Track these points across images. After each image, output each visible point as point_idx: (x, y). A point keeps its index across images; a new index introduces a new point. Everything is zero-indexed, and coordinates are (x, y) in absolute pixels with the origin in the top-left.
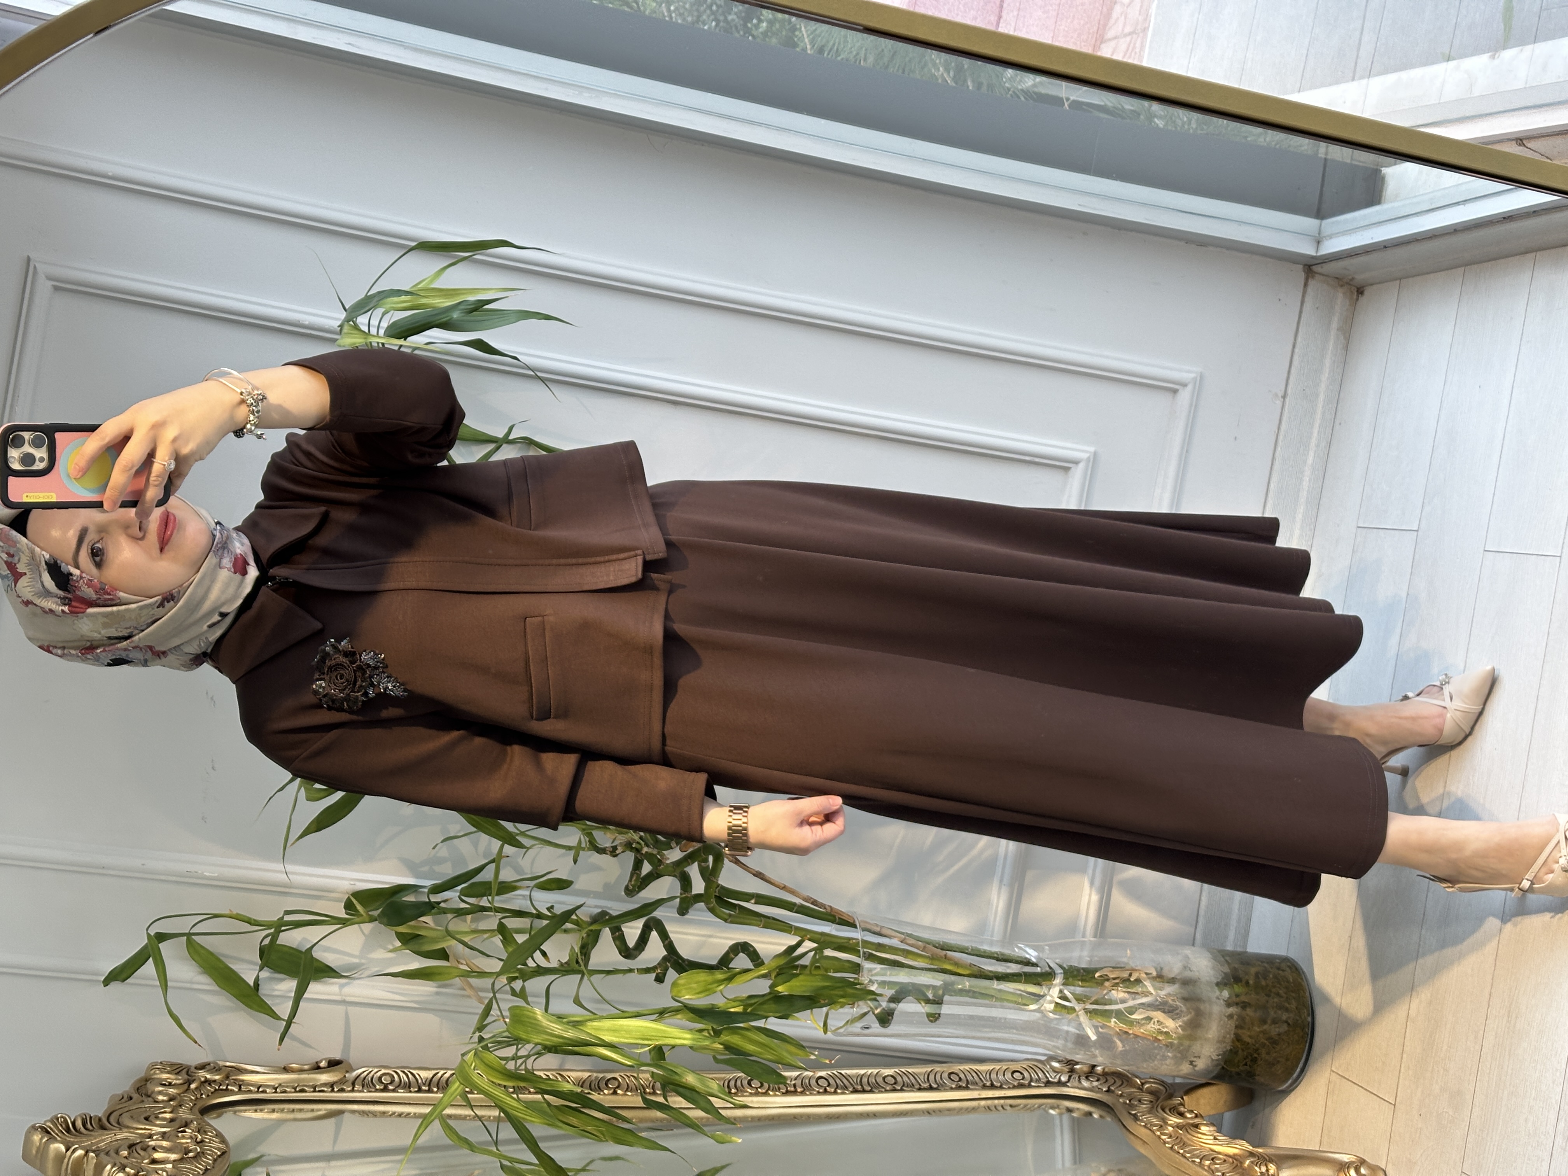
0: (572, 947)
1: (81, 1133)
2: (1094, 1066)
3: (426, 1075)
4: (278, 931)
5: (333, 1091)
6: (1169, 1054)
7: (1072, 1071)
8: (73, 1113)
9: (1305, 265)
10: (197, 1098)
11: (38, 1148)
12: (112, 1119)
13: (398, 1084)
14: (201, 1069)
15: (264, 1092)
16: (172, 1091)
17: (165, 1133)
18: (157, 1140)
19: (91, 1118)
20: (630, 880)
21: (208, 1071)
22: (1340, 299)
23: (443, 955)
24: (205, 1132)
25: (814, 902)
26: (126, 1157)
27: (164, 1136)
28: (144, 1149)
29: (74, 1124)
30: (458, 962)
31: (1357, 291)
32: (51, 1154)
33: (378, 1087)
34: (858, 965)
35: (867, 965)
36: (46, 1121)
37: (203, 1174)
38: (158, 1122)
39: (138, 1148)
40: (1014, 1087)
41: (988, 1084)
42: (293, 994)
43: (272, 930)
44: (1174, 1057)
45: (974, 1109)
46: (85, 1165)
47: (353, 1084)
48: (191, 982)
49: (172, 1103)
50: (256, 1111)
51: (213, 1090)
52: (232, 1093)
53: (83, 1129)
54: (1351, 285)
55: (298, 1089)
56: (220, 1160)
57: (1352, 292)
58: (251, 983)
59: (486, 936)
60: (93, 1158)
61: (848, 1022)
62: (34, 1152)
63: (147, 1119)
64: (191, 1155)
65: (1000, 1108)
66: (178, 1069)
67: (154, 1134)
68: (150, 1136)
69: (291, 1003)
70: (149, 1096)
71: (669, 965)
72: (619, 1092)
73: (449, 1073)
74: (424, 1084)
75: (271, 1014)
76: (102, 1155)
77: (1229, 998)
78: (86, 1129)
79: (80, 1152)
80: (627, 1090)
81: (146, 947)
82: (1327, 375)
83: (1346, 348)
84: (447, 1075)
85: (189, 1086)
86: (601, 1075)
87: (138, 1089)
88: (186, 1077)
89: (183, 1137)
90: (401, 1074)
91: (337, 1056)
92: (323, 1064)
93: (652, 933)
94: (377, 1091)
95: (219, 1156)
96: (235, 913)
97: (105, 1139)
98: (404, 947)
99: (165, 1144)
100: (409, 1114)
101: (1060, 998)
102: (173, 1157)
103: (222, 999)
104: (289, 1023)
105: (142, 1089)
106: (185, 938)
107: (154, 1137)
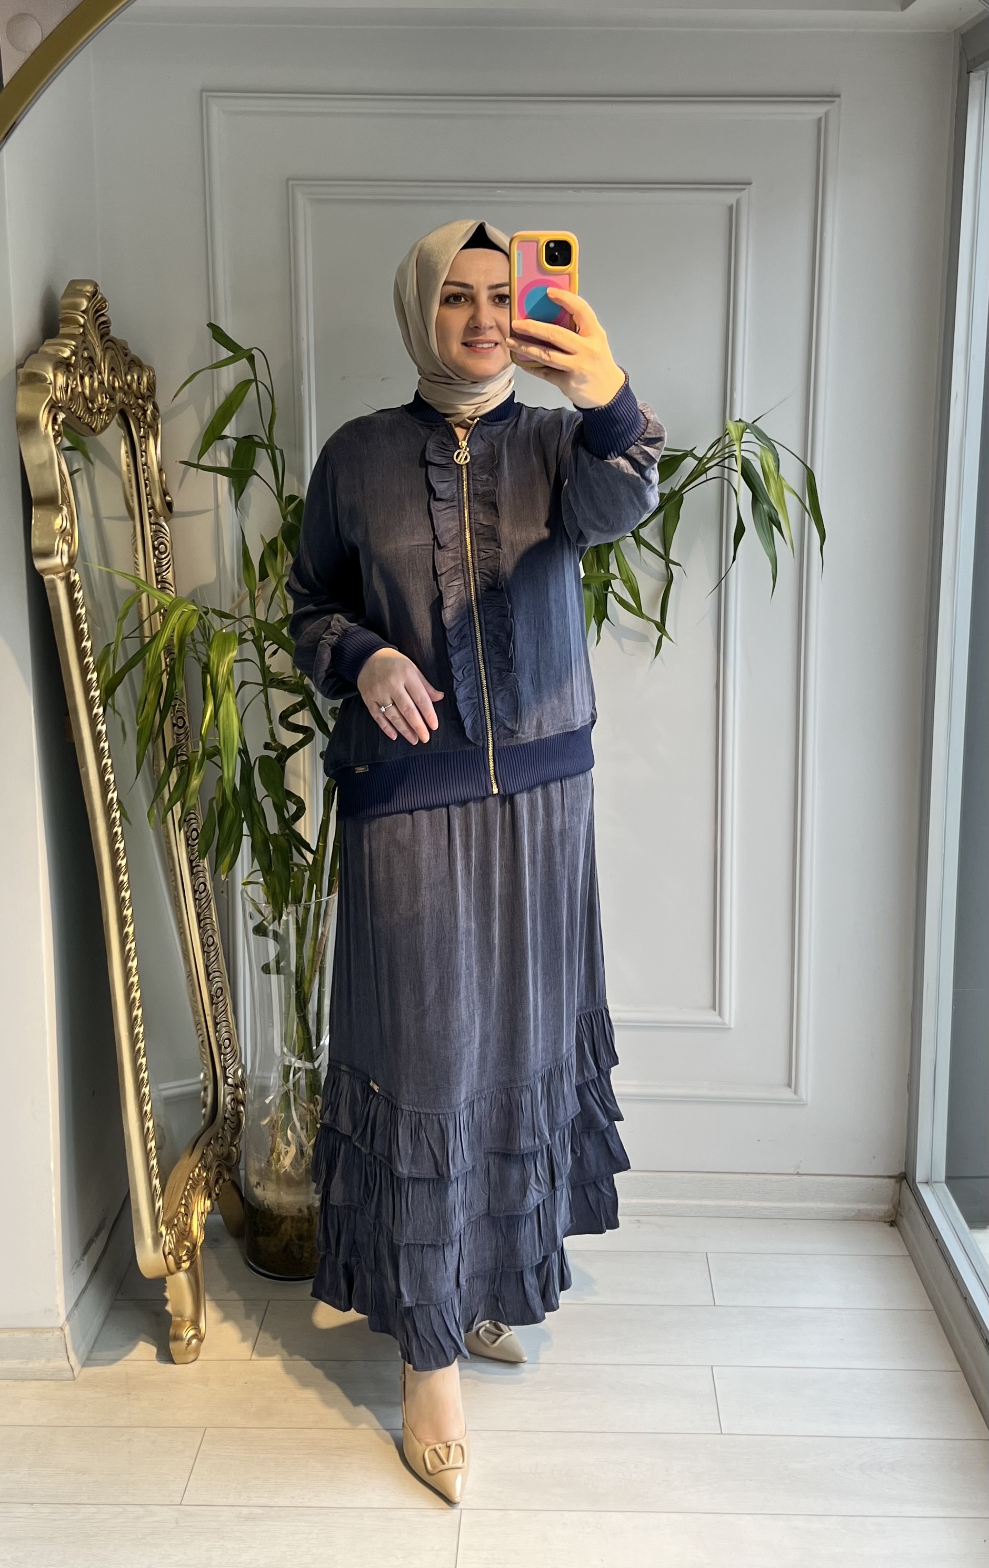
0: (283, 674)
1: (96, 321)
2: (243, 1104)
3: (169, 576)
4: (266, 447)
5: (149, 509)
6: (263, 1164)
7: (237, 1087)
8: (110, 313)
9: (907, 1174)
10: (131, 406)
11: (81, 290)
12: (109, 343)
13: (161, 558)
14: (153, 405)
15: (142, 456)
16: (135, 385)
17: (104, 384)
18: (98, 378)
19: (108, 327)
21: (152, 412)
22: (884, 1207)
23: (264, 576)
24: (107, 415)
26: (82, 356)
27: (101, 383)
28: (90, 369)
29: (103, 315)
30: (259, 589)
31: (892, 1221)
32: (78, 300)
33: (156, 543)
34: (300, 902)
36: (102, 294)
37: (77, 417)
38: (111, 378)
39: (91, 364)
40: (218, 1041)
41: (217, 1020)
42: (218, 465)
43: (267, 442)
44: (261, 1169)
45: (196, 1012)
46: (72, 326)
47: (155, 524)
48: (218, 389)
49: (126, 387)
50: (127, 452)
51: (139, 417)
52: (138, 432)
53: (99, 322)
54: (896, 1215)
55: (147, 482)
56: (88, 428)
57: (891, 1216)
58: (223, 433)
59: (282, 606)
60: (79, 331)
61: (254, 900)
62: (78, 288)
63: (113, 369)
64: (90, 405)
65: (200, 1032)
66: (152, 387)
67: (102, 376)
69: (211, 465)
70: (129, 369)
71: (280, 751)
72: (175, 728)
73: (173, 595)
74: (162, 578)
75: (202, 453)
76: (82, 338)
78: (100, 324)
79: (82, 321)
80: (177, 734)
81: (242, 348)
82: (821, 1206)
83: (845, 1219)
85: (140, 398)
86: (187, 712)
87: (133, 361)
88: (146, 395)
89: (102, 398)
90: (168, 559)
91: (175, 509)
92: (168, 498)
93: (302, 734)
94: (153, 542)
95: (91, 427)
96: (276, 412)
97: (94, 339)
98: (265, 544)
99: (96, 384)
100: (138, 567)
102: (87, 392)
103: (208, 414)
104: (197, 466)
105: (135, 364)
106: (253, 378)
107: (100, 377)
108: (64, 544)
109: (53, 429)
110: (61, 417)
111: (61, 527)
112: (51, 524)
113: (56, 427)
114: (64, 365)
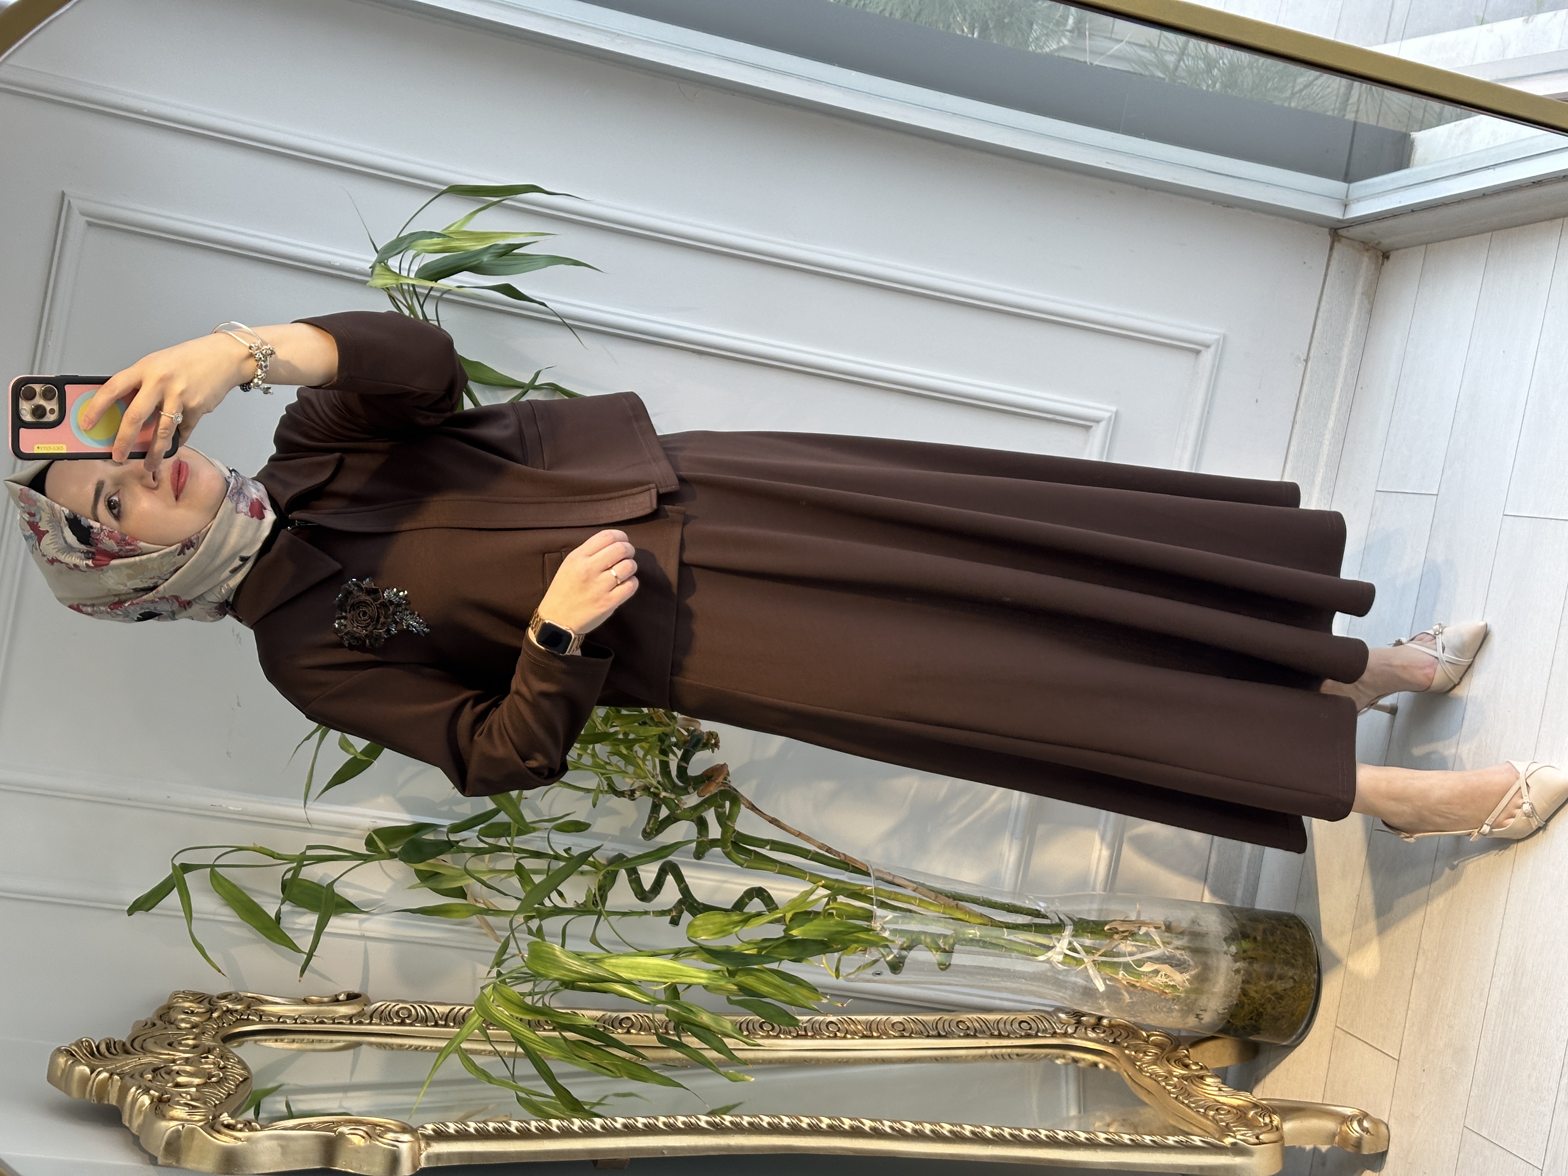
0: (589, 888)
1: (106, 1057)
2: (1100, 1018)
3: (442, 1009)
4: (301, 866)
5: (351, 1023)
6: (1176, 1007)
7: (1079, 1022)
8: (97, 1038)
9: (1331, 229)
10: (219, 1027)
11: (63, 1070)
12: (137, 1044)
13: (416, 1017)
14: (222, 999)
15: (284, 1022)
16: (195, 1019)
17: (187, 1059)
18: (180, 1065)
19: (115, 1042)
20: (648, 823)
21: (230, 1001)
22: (1366, 263)
23: (461, 893)
24: (228, 1059)
25: (829, 850)
26: (150, 1080)
27: (187, 1061)
28: (169, 1073)
29: (98, 1047)
30: (476, 901)
31: (1383, 256)
32: (76, 1076)
33: (395, 1021)
34: (871, 913)
35: (879, 912)
36: (71, 1045)
37: (226, 1098)
38: (181, 1048)
39: (162, 1071)
40: (1021, 1037)
41: (996, 1033)
42: (314, 928)
43: (295, 865)
44: (1181, 1010)
45: (981, 1057)
46: (109, 1088)
47: (371, 1017)
48: (215, 914)
49: (194, 1030)
50: (276, 1041)
51: (234, 1019)
52: (253, 1023)
53: (107, 1054)
54: (1377, 249)
55: (317, 1021)
56: (242, 1086)
57: (1378, 257)
58: (273, 916)
59: (503, 876)
60: (117, 1080)
61: (859, 967)
62: (59, 1074)
63: (170, 1045)
64: (214, 1079)
65: (1007, 1057)
66: (199, 998)
67: (178, 1060)
68: (174, 1061)
69: (312, 937)
70: (172, 1023)
71: (684, 907)
72: (632, 1031)
73: (466, 1008)
74: (441, 1019)
75: (292, 947)
76: (127, 1078)
77: (1236, 953)
78: (110, 1053)
79: (105, 1075)
80: (640, 1030)
81: (171, 877)
82: (1350, 339)
83: (1370, 312)
84: (463, 1011)
85: (211, 1015)
86: (615, 1015)
87: (161, 1017)
88: (208, 1006)
89: (206, 1063)
90: (419, 1009)
91: (356, 990)
92: (342, 997)
93: (668, 876)
94: (394, 1024)
95: (242, 1082)
96: (258, 846)
97: (130, 1063)
98: (422, 886)
99: (188, 1068)
100: (425, 1047)
101: (1069, 949)
102: (197, 1081)
103: (245, 932)
104: (310, 956)
105: (165, 1015)
106: (209, 869)
107: (178, 1062)
108: (385, 1136)
109: (241, 1130)
110: (225, 1118)
111: (363, 1137)
112: (357, 1150)
113: (240, 1126)
114: (161, 1105)
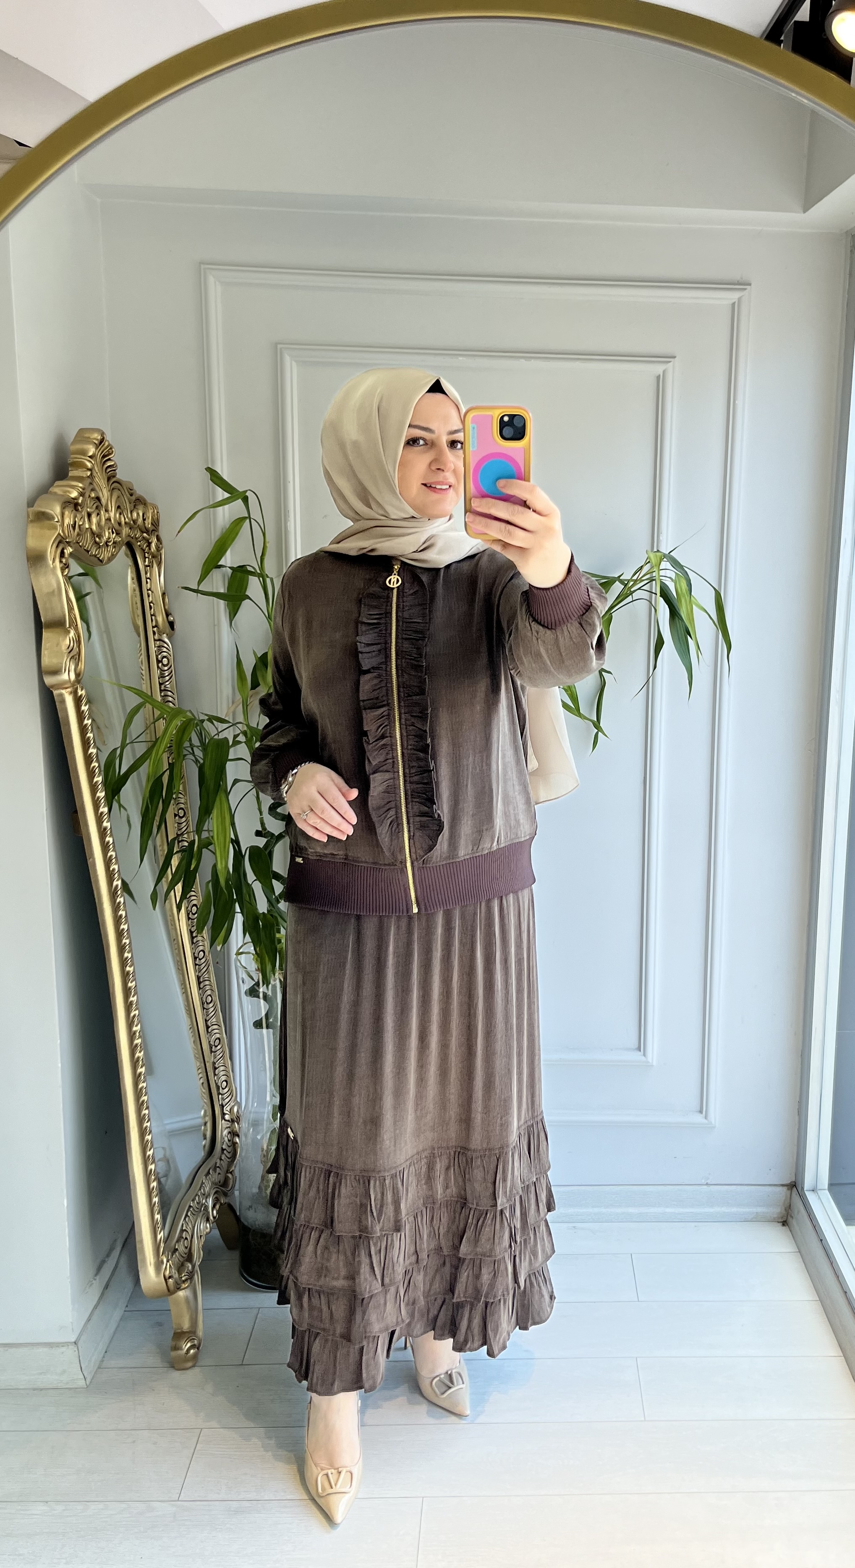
1: (103, 465)
2: (238, 1136)
3: (171, 685)
4: (258, 576)
5: (153, 627)
7: (232, 1122)
8: (116, 458)
10: (137, 538)
11: (90, 438)
12: (115, 484)
13: (163, 669)
14: (157, 539)
15: (147, 583)
16: (140, 521)
17: (110, 520)
18: (105, 516)
19: (115, 470)
21: (156, 544)
24: (114, 547)
26: (89, 496)
27: (108, 520)
28: (97, 508)
29: (109, 459)
30: (251, 697)
32: (86, 447)
33: (159, 657)
36: (108, 441)
37: (84, 549)
38: (117, 515)
39: (98, 504)
40: (216, 1083)
41: (216, 1066)
42: (216, 591)
44: (253, 1195)
46: (81, 470)
47: (159, 640)
49: (132, 522)
50: (133, 579)
51: (144, 548)
52: (143, 562)
53: (106, 466)
55: (151, 605)
56: (97, 559)
58: (220, 563)
60: (87, 474)
62: (87, 435)
63: (119, 507)
64: (97, 539)
65: (200, 1075)
66: (156, 524)
68: (107, 511)
69: (210, 591)
70: (135, 507)
72: (175, 817)
73: (174, 702)
74: (165, 687)
75: (202, 579)
76: (89, 480)
78: (107, 468)
79: (89, 465)
80: (177, 822)
81: (237, 491)
85: (145, 532)
87: (139, 499)
88: (151, 530)
89: (109, 533)
90: (170, 671)
91: (176, 627)
92: (170, 618)
94: (157, 656)
95: (99, 559)
96: (267, 545)
97: (101, 482)
98: (256, 659)
99: (103, 521)
100: (144, 680)
102: (94, 528)
103: (206, 546)
104: (197, 591)
105: (139, 502)
106: (247, 515)
107: (107, 514)
108: (72, 662)
109: (61, 562)
110: (69, 550)
111: (69, 647)
112: (59, 645)
113: (64, 560)
114: (71, 505)
